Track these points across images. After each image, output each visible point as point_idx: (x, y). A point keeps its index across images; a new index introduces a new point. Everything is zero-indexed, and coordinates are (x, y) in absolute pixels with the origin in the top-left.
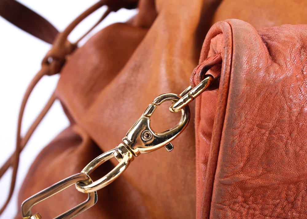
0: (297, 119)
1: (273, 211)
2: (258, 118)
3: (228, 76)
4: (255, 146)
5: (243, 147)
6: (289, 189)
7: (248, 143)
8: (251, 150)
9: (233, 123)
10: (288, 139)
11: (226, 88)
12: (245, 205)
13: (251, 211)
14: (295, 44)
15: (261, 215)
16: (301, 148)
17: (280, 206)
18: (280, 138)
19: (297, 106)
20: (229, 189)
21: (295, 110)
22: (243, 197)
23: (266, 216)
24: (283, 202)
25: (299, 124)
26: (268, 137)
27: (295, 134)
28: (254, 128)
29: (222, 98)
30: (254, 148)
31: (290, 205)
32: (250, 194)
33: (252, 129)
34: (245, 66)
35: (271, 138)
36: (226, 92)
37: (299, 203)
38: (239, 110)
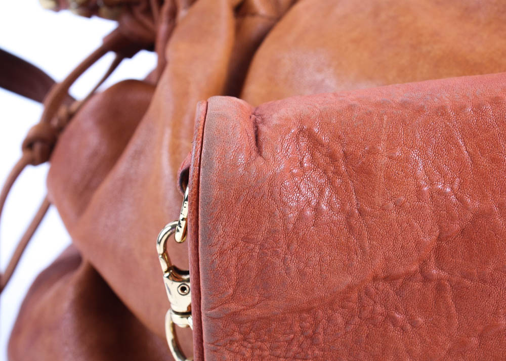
0: (295, 227)
1: (287, 351)
2: (241, 229)
3: (196, 179)
4: (243, 266)
5: (227, 268)
6: (302, 320)
7: (234, 262)
8: (239, 271)
9: (208, 238)
10: (286, 254)
11: (195, 195)
12: (245, 344)
13: (257, 352)
14: (290, 129)
15: (272, 357)
16: (306, 265)
17: (295, 342)
18: (276, 254)
19: (294, 210)
20: (220, 324)
21: (292, 216)
22: (240, 333)
23: (278, 357)
24: (298, 337)
25: (299, 233)
26: (259, 253)
27: (295, 246)
28: (238, 243)
29: (191, 207)
30: (243, 269)
31: (309, 341)
32: (248, 328)
33: (236, 245)
34: (216, 165)
35: (262, 255)
36: (195, 200)
37: (321, 337)
38: (214, 221)
